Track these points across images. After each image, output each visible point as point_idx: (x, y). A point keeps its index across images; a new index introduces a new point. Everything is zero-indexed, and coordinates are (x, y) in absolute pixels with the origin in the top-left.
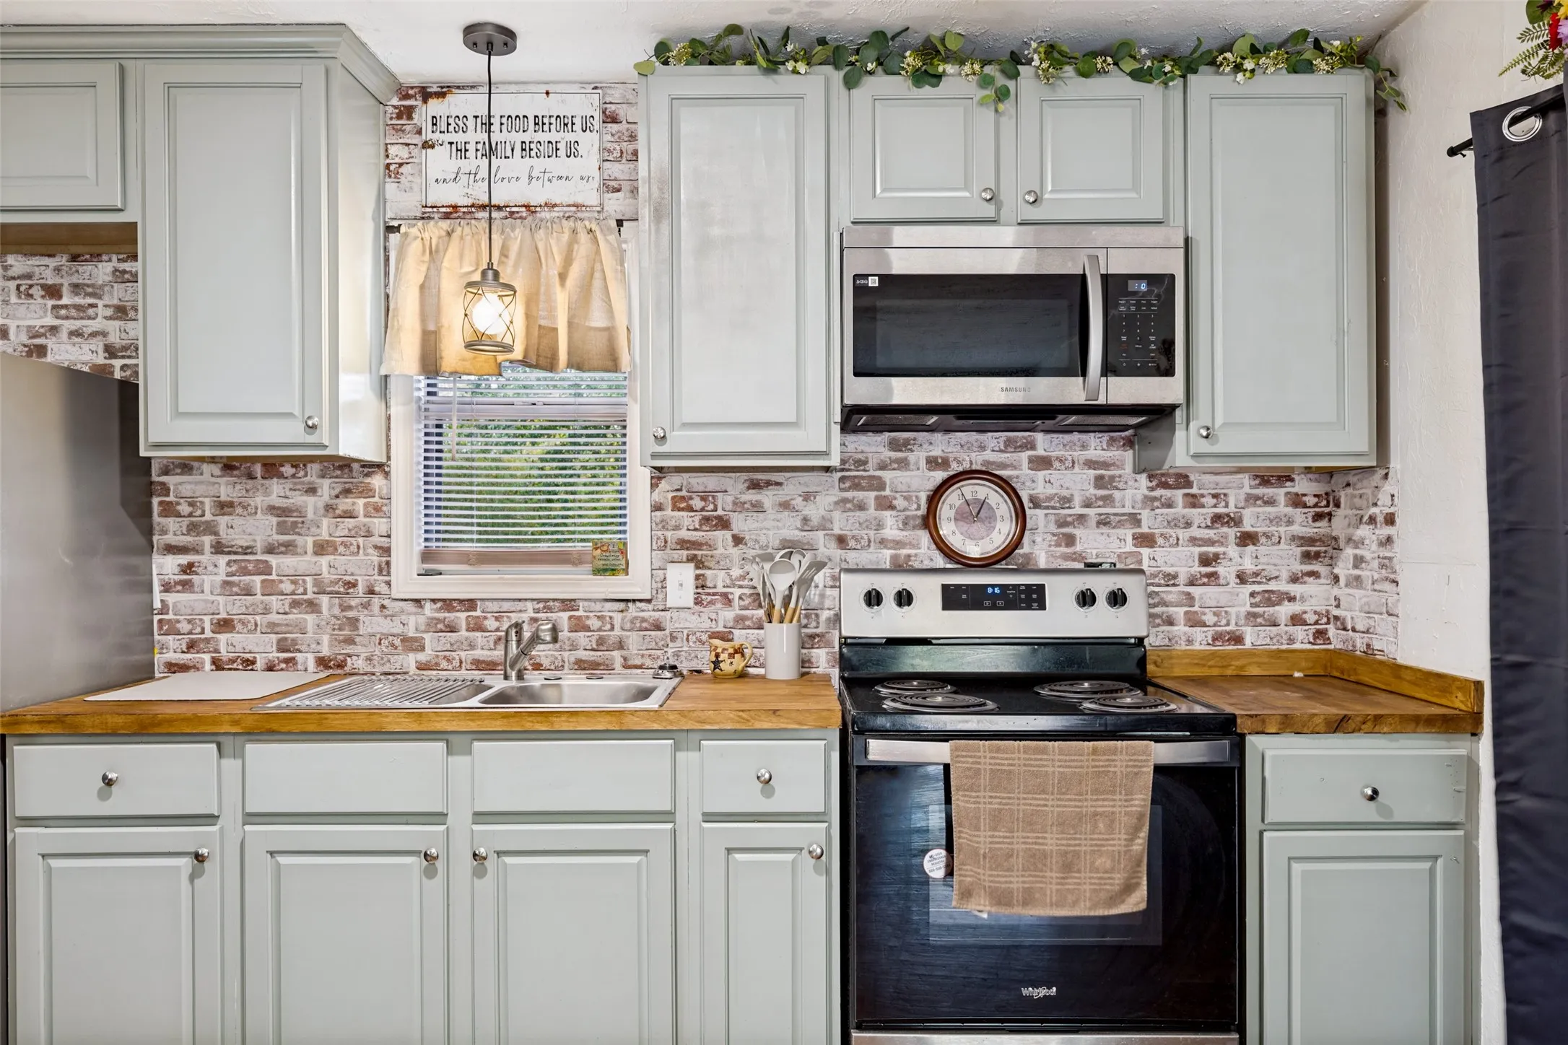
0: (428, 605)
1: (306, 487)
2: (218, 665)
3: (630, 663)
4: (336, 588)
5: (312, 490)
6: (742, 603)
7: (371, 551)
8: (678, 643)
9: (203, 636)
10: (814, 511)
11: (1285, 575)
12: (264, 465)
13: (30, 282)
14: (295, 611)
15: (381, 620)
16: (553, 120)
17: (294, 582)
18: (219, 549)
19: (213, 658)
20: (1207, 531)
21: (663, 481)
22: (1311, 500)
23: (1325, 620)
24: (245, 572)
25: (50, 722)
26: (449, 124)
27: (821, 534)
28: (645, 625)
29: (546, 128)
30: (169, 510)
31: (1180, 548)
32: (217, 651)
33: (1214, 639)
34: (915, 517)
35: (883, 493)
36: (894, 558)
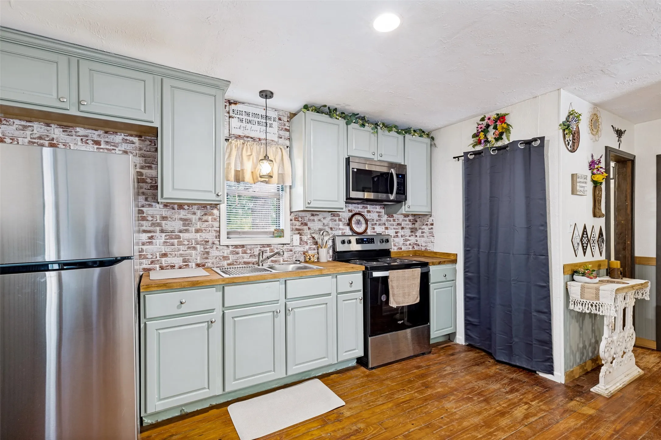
0: (230, 247)
1: (192, 212)
2: (162, 268)
3: (284, 260)
4: (202, 243)
5: (194, 214)
7: (213, 232)
8: (296, 255)
9: (156, 259)
10: (325, 221)
11: (408, 236)
12: (178, 205)
13: (87, 138)
14: (188, 250)
15: (216, 251)
17: (188, 241)
18: (162, 231)
19: (160, 266)
20: (396, 227)
21: (292, 214)
22: (412, 221)
23: (414, 244)
24: (172, 238)
26: (237, 112)
27: (327, 227)
28: (288, 250)
29: (264, 118)
30: (144, 218)
31: (392, 230)
32: (161, 263)
33: (398, 249)
34: (346, 223)
35: (339, 218)
36: (342, 233)
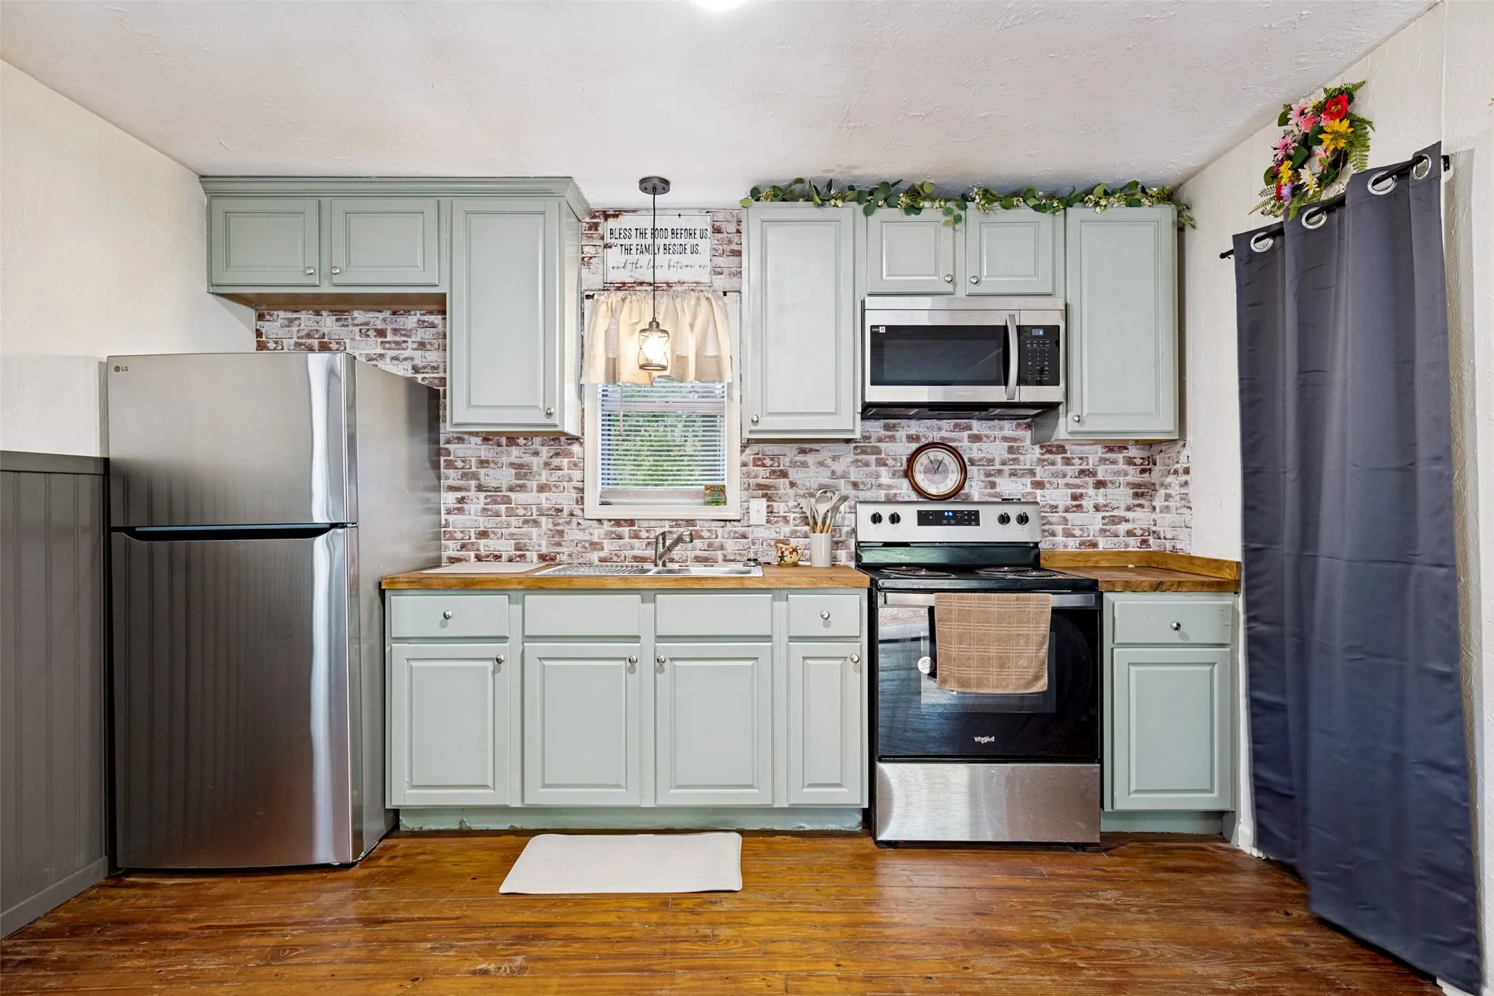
0: (606, 523)
1: (533, 451)
2: (479, 558)
3: (728, 558)
4: (551, 513)
5: (536, 453)
6: (795, 522)
7: (572, 490)
8: (757, 546)
9: (470, 541)
10: (839, 467)
11: (1123, 506)
12: (508, 438)
13: (367, 327)
14: (525, 526)
15: (577, 531)
16: (683, 231)
17: (524, 509)
18: (480, 488)
19: (476, 554)
20: (1076, 480)
21: (748, 449)
22: (1138, 461)
23: (1147, 533)
24: (496, 502)
25: (414, 582)
26: (620, 234)
27: (842, 481)
28: (737, 535)
29: (679, 236)
30: (450, 465)
31: (1059, 490)
32: (478, 550)
33: (1080, 545)
34: (900, 471)
35: (880, 456)
36: (887, 495)
